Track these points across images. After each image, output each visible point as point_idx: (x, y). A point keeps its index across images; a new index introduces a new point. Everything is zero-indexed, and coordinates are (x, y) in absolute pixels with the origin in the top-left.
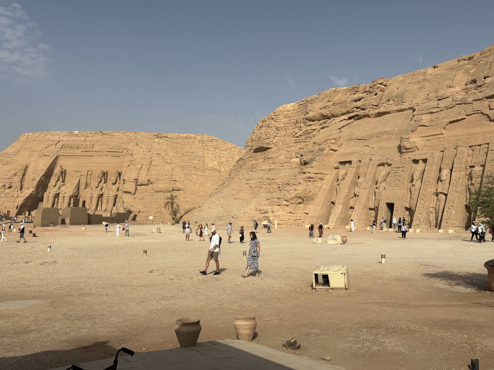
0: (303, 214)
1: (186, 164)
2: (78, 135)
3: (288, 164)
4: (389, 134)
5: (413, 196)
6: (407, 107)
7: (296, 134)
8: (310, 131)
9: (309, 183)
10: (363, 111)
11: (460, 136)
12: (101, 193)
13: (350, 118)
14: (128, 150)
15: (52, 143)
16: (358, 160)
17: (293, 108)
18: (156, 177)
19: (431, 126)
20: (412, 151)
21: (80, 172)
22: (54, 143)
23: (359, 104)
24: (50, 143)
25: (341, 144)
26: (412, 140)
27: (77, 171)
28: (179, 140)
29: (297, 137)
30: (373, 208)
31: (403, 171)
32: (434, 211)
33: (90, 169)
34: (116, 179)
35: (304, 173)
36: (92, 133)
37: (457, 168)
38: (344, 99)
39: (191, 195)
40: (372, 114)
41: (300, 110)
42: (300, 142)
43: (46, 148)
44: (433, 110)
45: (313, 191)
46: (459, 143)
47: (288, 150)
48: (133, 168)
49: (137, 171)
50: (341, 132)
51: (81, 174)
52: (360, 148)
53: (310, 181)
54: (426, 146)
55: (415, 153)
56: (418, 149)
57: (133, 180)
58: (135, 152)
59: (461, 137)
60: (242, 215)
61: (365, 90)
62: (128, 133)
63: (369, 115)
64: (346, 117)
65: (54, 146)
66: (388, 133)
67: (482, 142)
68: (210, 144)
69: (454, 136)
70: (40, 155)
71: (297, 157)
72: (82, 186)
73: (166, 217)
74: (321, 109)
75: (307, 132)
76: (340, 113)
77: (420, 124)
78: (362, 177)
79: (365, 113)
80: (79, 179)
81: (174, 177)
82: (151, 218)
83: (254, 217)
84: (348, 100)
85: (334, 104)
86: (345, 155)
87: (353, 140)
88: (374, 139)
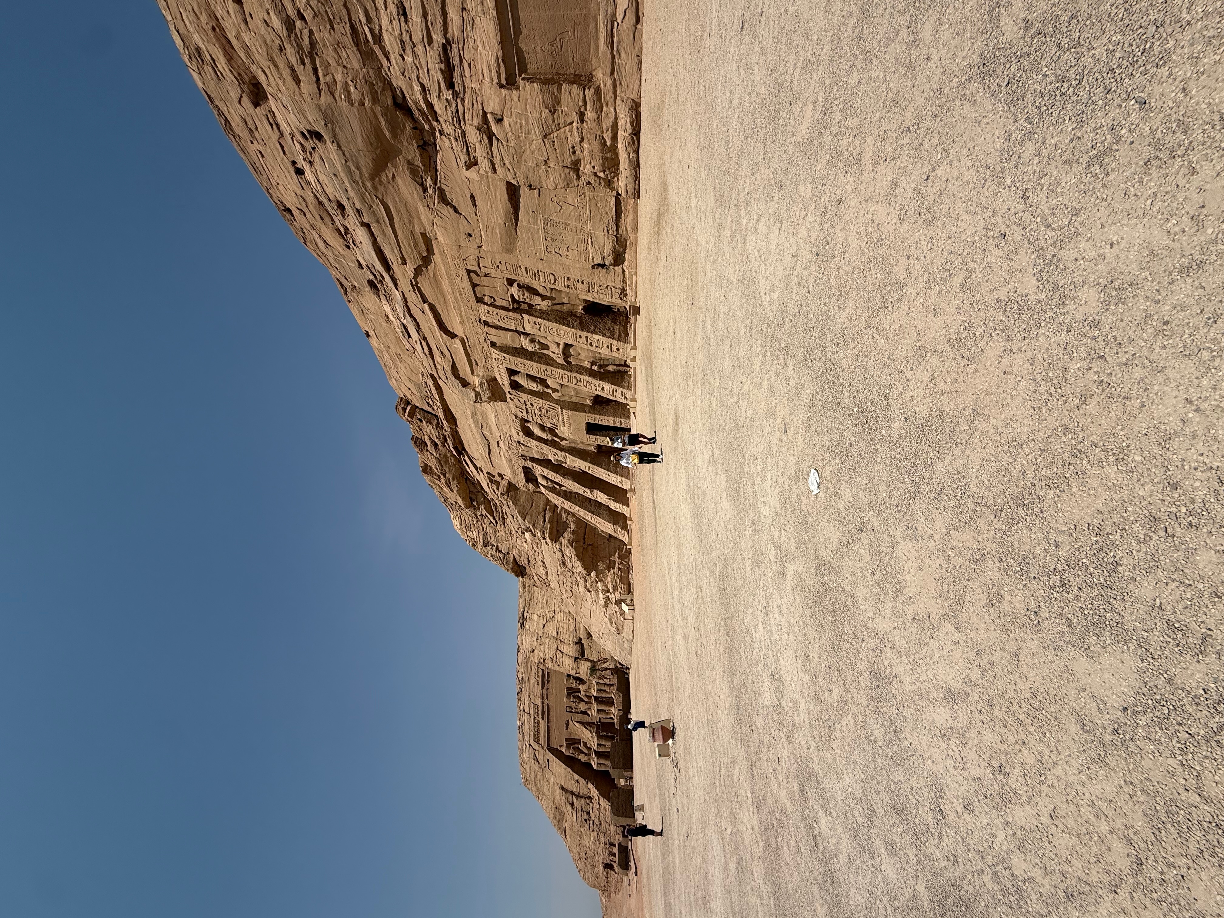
10: (449, 438)
11: (461, 315)
16: (520, 459)
19: (451, 356)
31: (531, 403)
40: (451, 427)
46: (473, 317)
55: (500, 383)
56: (493, 378)
59: (464, 314)
63: (453, 432)
67: (467, 281)
86: (515, 474)
87: (490, 459)
88: (485, 432)
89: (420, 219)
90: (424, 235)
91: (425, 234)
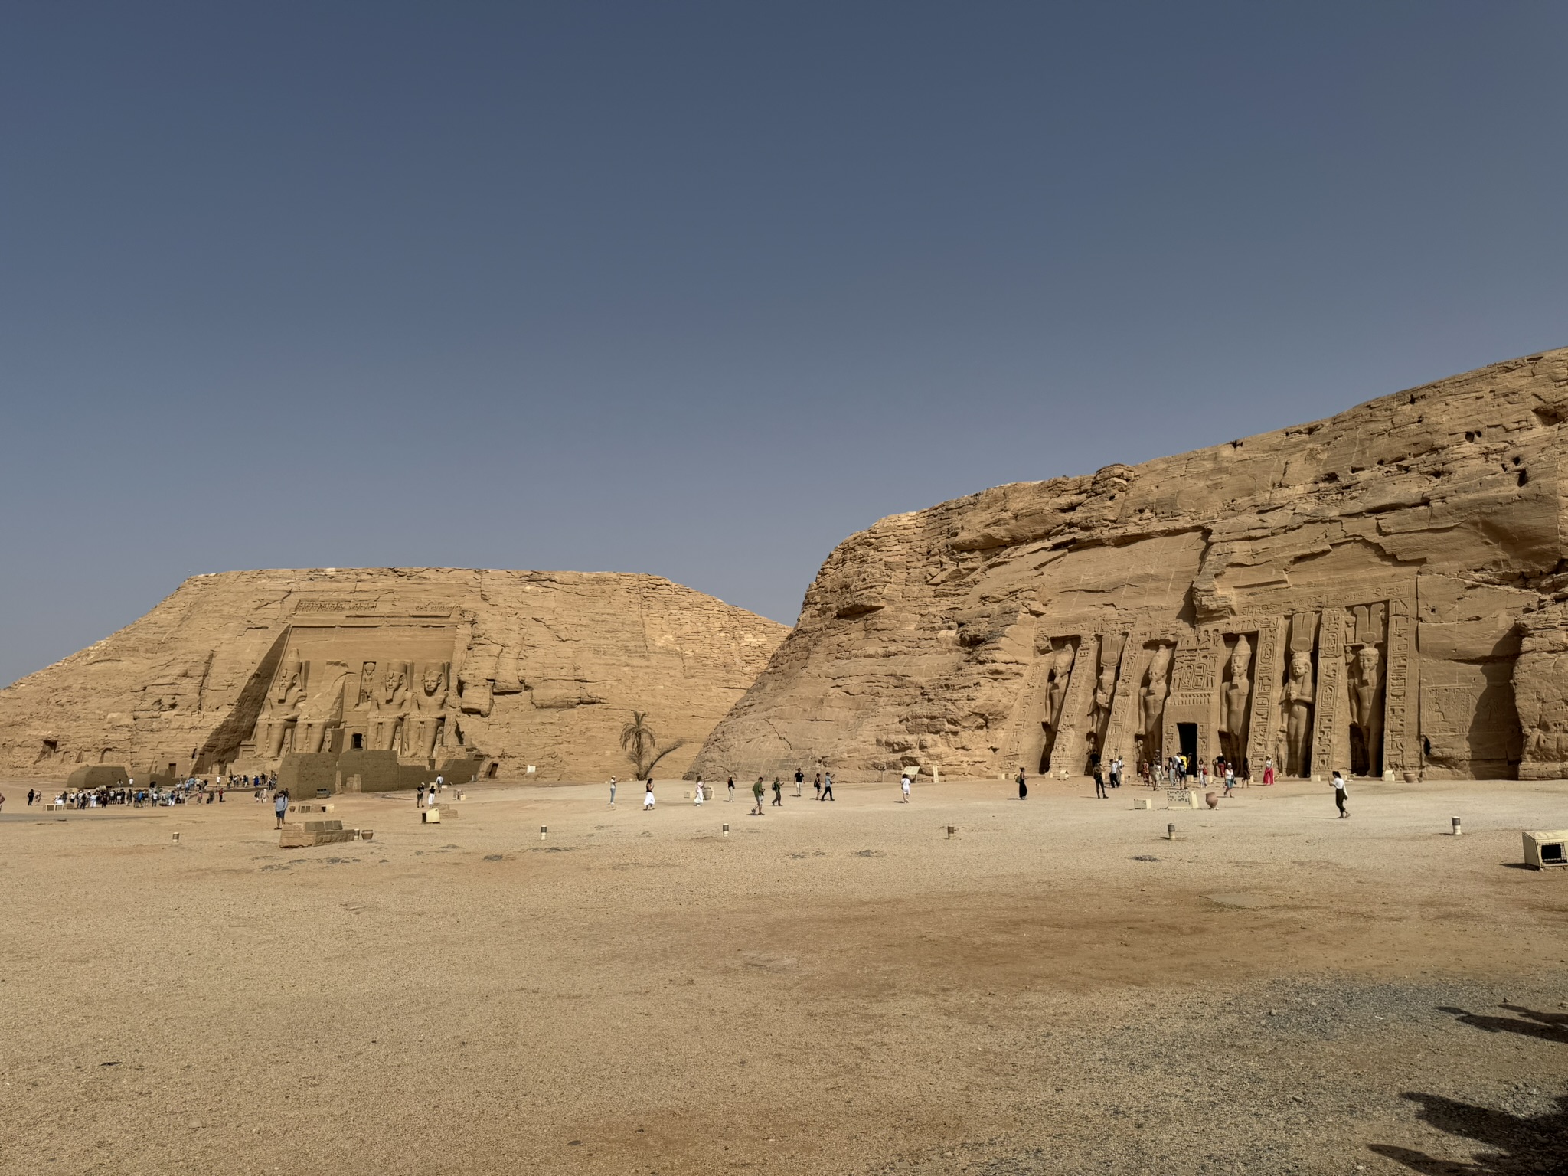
0: (987, 751)
1: (602, 641)
2: (337, 579)
3: (933, 643)
4: (1159, 580)
5: (1235, 707)
6: (1188, 526)
7: (933, 577)
8: (964, 572)
9: (996, 684)
10: (1088, 533)
11: (1322, 585)
12: (401, 714)
13: (1056, 547)
14: (463, 613)
15: (273, 598)
16: (1094, 633)
17: (915, 522)
18: (538, 673)
19: (1255, 565)
20: (1222, 617)
21: (344, 665)
22: (277, 598)
23: (1076, 516)
24: (267, 597)
25: (1050, 600)
26: (1219, 593)
27: (337, 664)
28: (580, 587)
29: (937, 585)
30: (1144, 733)
31: (1206, 657)
32: (1285, 739)
33: (369, 657)
34: (438, 680)
35: (982, 663)
36: (371, 572)
37: (1327, 650)
38: (1038, 507)
39: (621, 712)
40: (1109, 539)
41: (932, 526)
42: (946, 596)
43: (258, 608)
44: (1253, 533)
45: (1004, 701)
46: (1323, 599)
47: (922, 612)
48: (480, 653)
49: (492, 661)
50: (1042, 574)
51: (346, 669)
52: (1094, 609)
53: (996, 680)
54: (1249, 605)
55: (1226, 620)
56: (1233, 612)
57: (484, 682)
58: (483, 615)
59: (1325, 589)
60: (846, 754)
61: (1083, 488)
62: (459, 572)
63: (1101, 540)
64: (1048, 544)
65: (277, 605)
66: (1155, 578)
67: (1373, 598)
68: (653, 595)
69: (1310, 584)
70: (244, 625)
71: (950, 628)
72: (351, 700)
73: (567, 767)
74: (988, 526)
75: (958, 575)
76: (1030, 535)
77: (1230, 561)
78: (1109, 669)
79: (1091, 535)
80: (342, 682)
81: (580, 672)
82: (531, 769)
83: (875, 758)
84: (1047, 508)
85: (1016, 517)
86: (1063, 623)
87: (1075, 591)
88: (1125, 591)
89: (1442, 560)
90: (1423, 561)
91: (1426, 563)
